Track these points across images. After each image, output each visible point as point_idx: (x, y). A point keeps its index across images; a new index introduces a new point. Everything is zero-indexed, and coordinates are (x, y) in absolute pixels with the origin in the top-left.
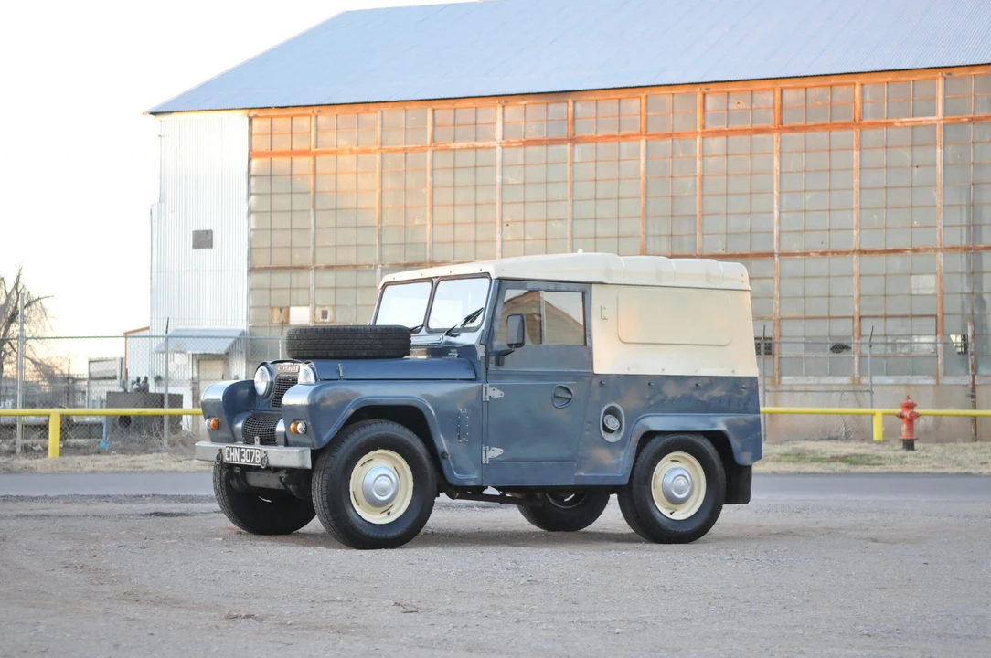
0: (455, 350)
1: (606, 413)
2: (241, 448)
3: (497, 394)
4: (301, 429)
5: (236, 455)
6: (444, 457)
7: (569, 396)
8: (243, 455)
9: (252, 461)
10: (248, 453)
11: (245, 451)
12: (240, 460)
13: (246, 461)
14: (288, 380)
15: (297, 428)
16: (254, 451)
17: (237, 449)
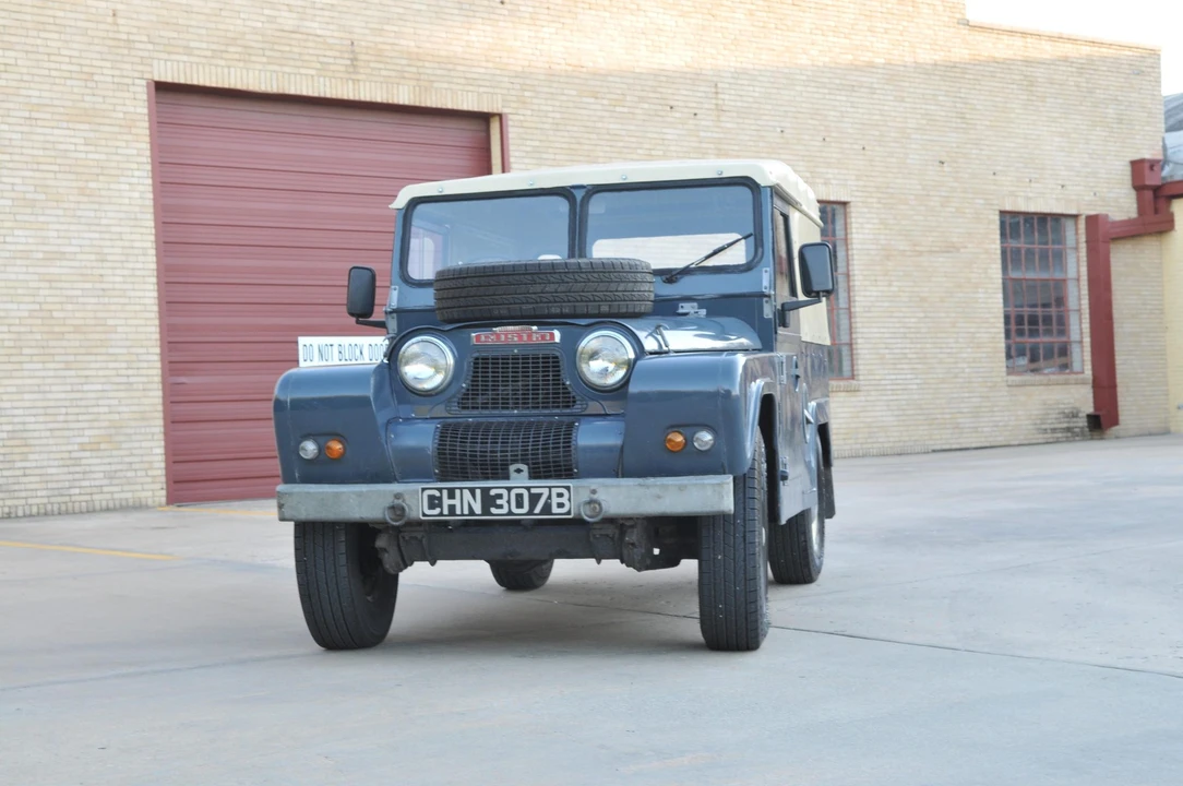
4: (705, 441)
5: (467, 504)
8: (499, 502)
9: (537, 510)
10: (519, 497)
11: (505, 492)
12: (486, 511)
13: (510, 513)
14: (515, 358)
15: (689, 441)
16: (546, 492)
17: (472, 491)
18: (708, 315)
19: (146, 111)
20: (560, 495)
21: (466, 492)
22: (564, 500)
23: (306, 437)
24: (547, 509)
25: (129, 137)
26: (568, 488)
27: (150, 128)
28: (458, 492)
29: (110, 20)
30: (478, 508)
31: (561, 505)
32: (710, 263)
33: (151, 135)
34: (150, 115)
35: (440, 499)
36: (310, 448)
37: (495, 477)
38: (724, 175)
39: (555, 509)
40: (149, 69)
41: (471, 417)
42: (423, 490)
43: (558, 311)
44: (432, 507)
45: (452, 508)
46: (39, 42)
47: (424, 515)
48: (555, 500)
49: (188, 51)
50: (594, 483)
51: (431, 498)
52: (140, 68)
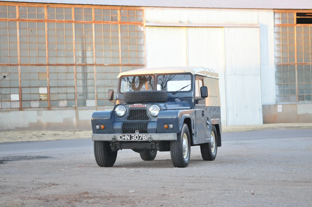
0: (178, 99)
1: (207, 119)
2: (131, 135)
4: (171, 127)
6: (193, 135)
8: (133, 137)
9: (140, 139)
10: (137, 137)
11: (134, 136)
12: (130, 139)
13: (135, 140)
14: (138, 110)
15: (168, 126)
16: (142, 136)
17: (128, 135)
18: (181, 101)
20: (144, 136)
21: (127, 136)
22: (145, 137)
23: (97, 125)
24: (142, 139)
26: (146, 135)
28: (125, 135)
30: (129, 139)
31: (144, 138)
32: (182, 90)
35: (122, 137)
36: (98, 127)
37: (133, 133)
38: (185, 72)
39: (143, 139)
41: (129, 121)
42: (119, 135)
43: (146, 101)
44: (120, 138)
45: (124, 139)
47: (119, 140)
48: (143, 137)
50: (151, 134)
51: (120, 137)
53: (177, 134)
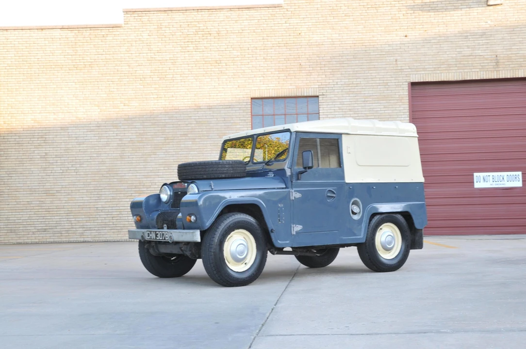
0: (272, 173)
1: (353, 204)
2: (156, 232)
3: (298, 195)
4: (193, 219)
5: (153, 236)
6: (272, 232)
7: (334, 195)
8: (158, 236)
11: (159, 233)
12: (155, 238)
13: (161, 239)
15: (191, 219)
16: (165, 233)
17: (154, 232)
18: (274, 176)
19: (407, 93)
23: (135, 215)
25: (401, 104)
27: (409, 100)
29: (394, 63)
31: (167, 237)
33: (409, 102)
34: (409, 95)
37: (160, 228)
39: (166, 239)
40: (409, 78)
46: (368, 74)
49: (424, 69)
52: (406, 78)
53: (201, 231)
